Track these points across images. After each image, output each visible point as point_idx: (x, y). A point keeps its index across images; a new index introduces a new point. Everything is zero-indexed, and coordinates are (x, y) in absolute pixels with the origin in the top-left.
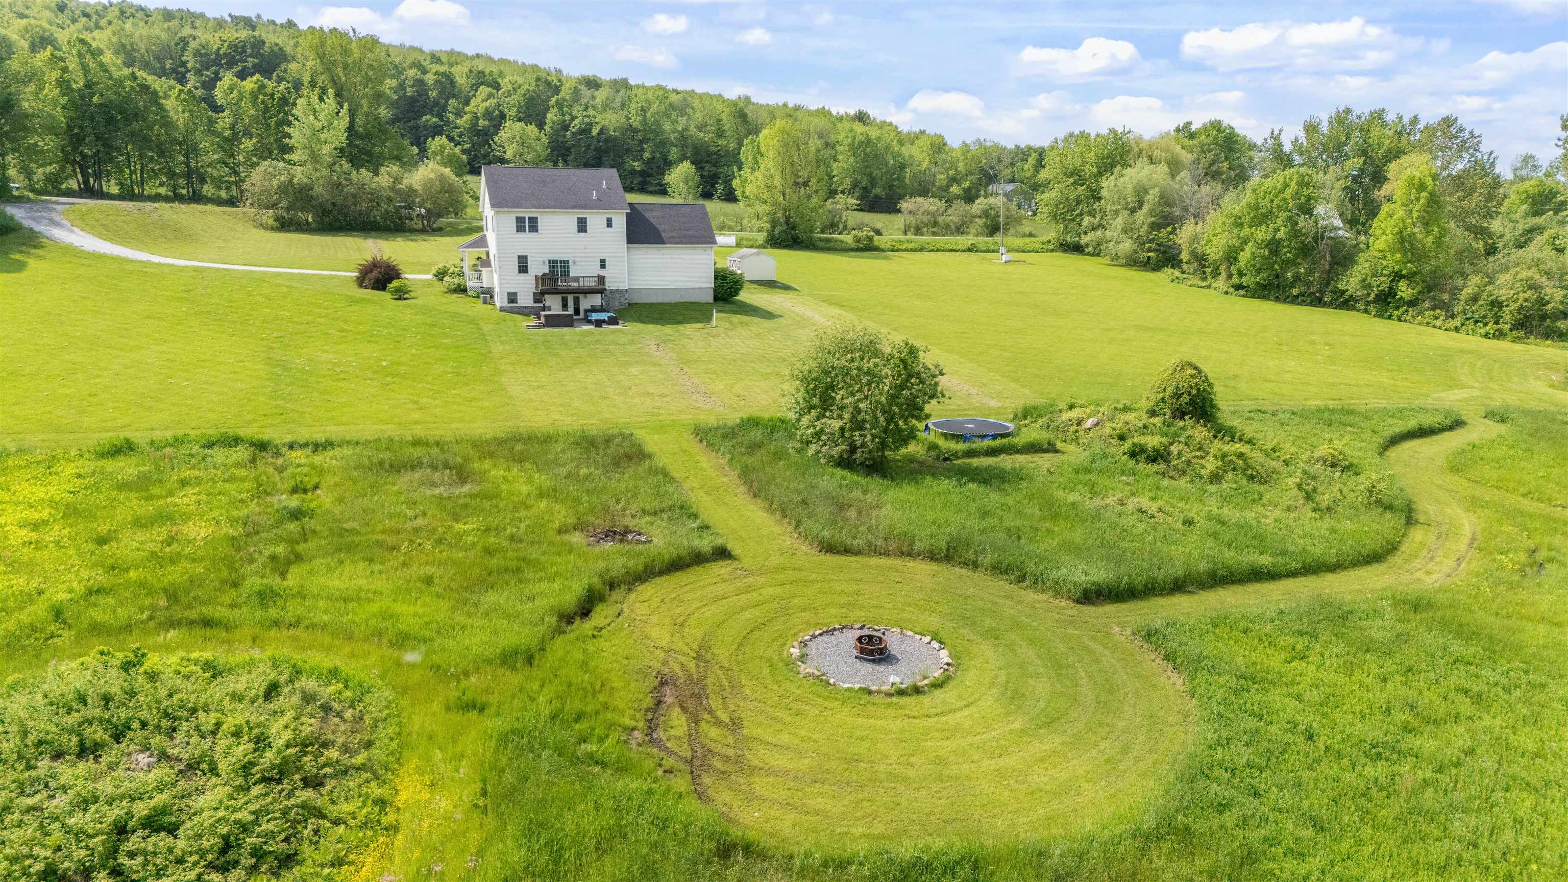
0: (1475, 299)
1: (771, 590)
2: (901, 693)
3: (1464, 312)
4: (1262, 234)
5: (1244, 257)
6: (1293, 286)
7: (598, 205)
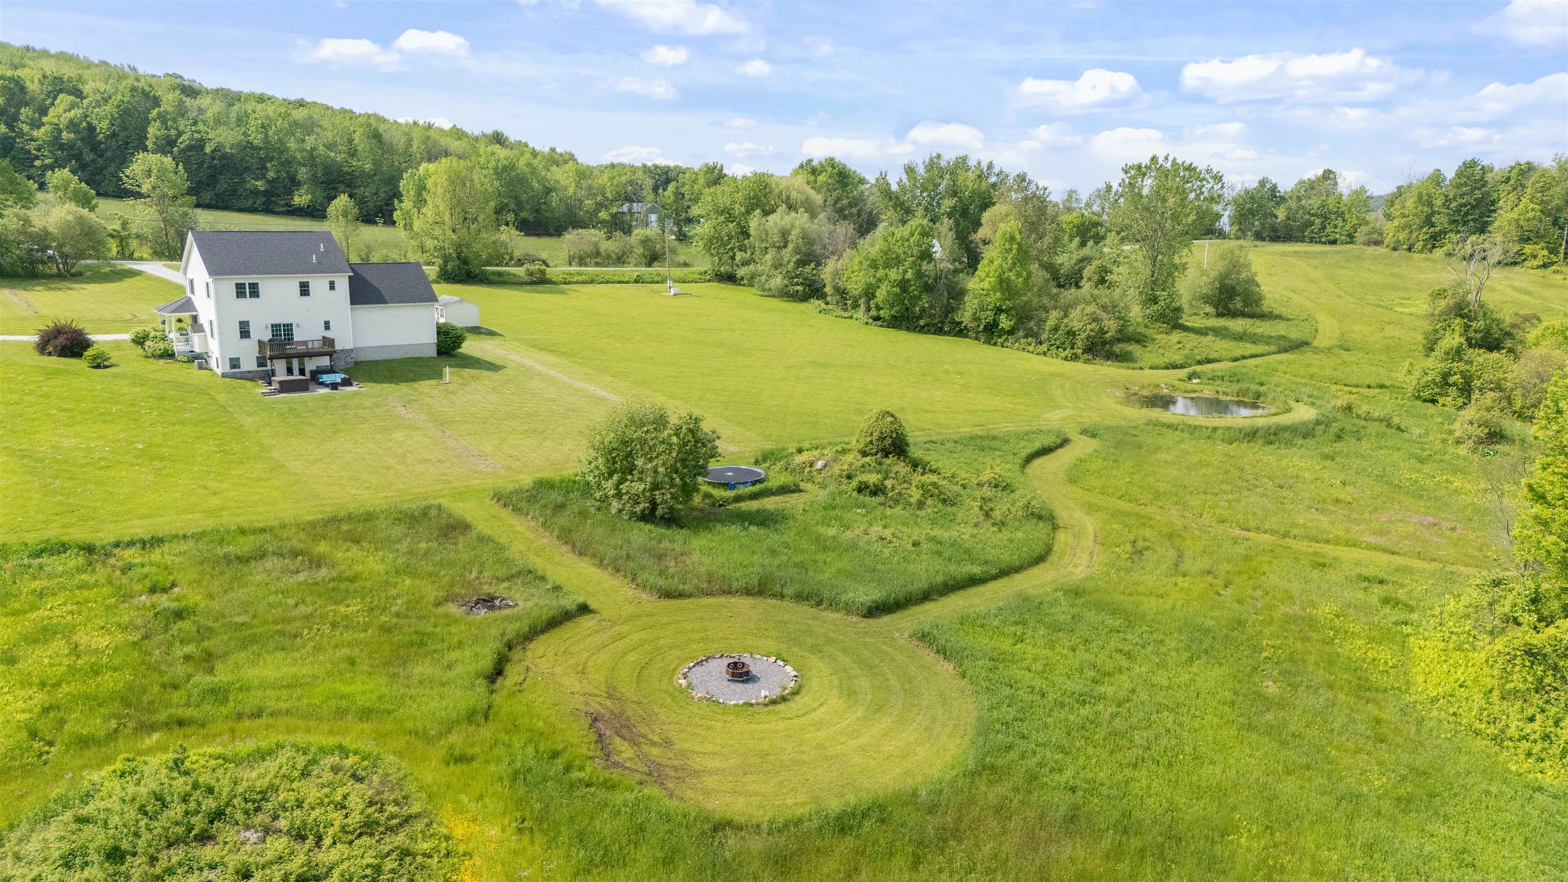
0: (1056, 329)
1: (636, 637)
2: (774, 702)
3: (1049, 339)
4: (894, 274)
5: (881, 294)
6: (920, 317)
7: (320, 269)
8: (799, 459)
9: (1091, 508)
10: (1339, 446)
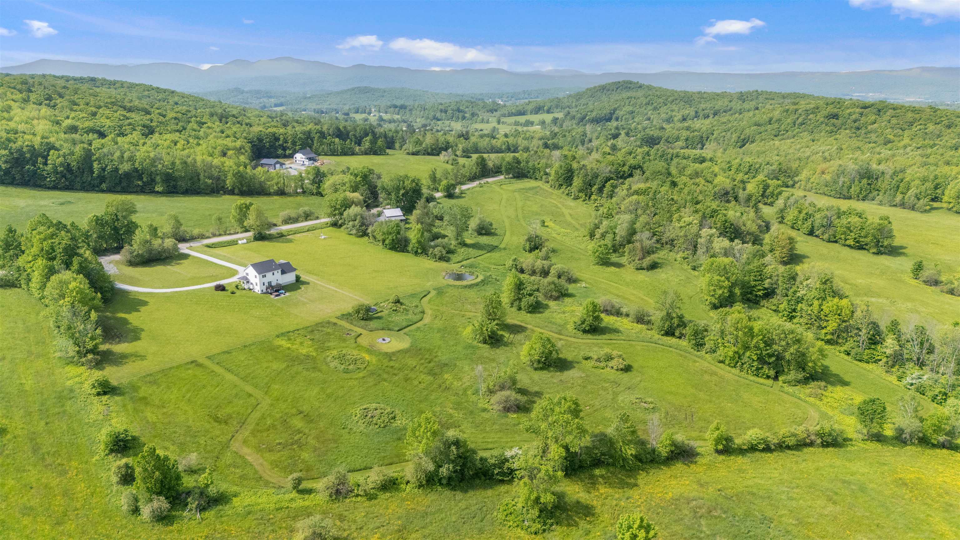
0: (432, 253)
1: (369, 337)
3: (430, 256)
4: (390, 237)
5: (387, 241)
6: (398, 248)
7: (275, 270)
8: (382, 305)
9: (431, 309)
10: (483, 288)
